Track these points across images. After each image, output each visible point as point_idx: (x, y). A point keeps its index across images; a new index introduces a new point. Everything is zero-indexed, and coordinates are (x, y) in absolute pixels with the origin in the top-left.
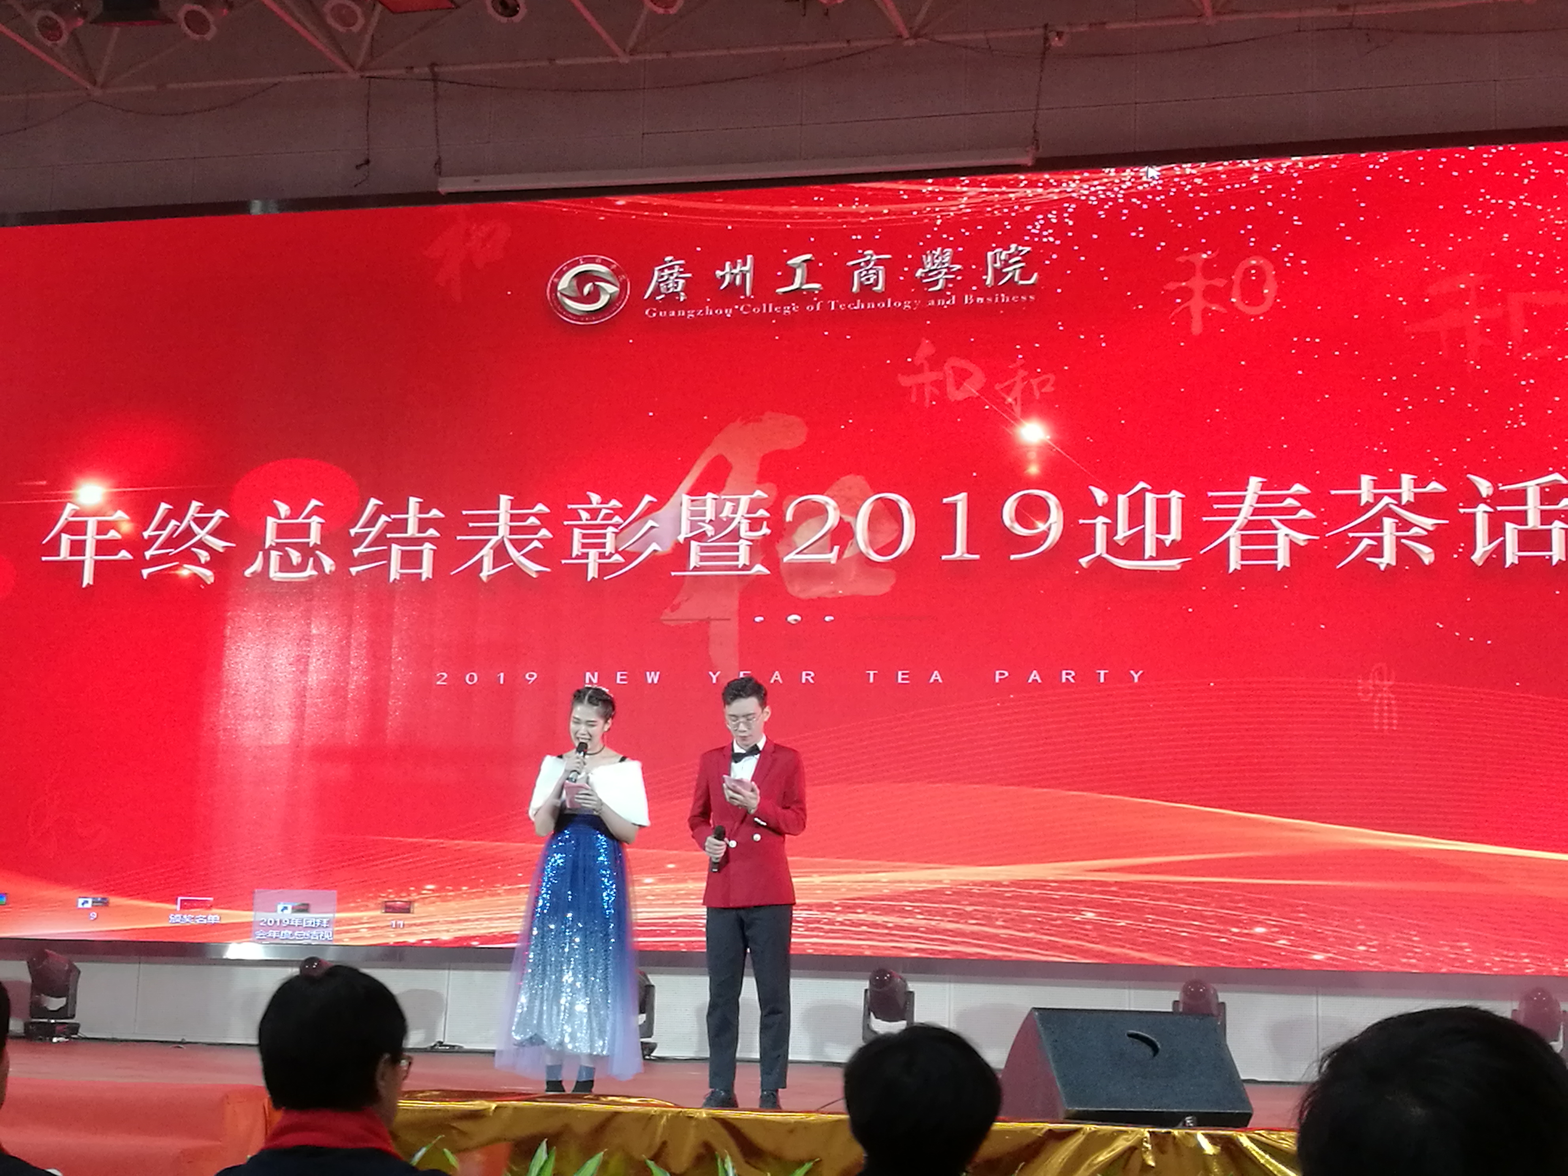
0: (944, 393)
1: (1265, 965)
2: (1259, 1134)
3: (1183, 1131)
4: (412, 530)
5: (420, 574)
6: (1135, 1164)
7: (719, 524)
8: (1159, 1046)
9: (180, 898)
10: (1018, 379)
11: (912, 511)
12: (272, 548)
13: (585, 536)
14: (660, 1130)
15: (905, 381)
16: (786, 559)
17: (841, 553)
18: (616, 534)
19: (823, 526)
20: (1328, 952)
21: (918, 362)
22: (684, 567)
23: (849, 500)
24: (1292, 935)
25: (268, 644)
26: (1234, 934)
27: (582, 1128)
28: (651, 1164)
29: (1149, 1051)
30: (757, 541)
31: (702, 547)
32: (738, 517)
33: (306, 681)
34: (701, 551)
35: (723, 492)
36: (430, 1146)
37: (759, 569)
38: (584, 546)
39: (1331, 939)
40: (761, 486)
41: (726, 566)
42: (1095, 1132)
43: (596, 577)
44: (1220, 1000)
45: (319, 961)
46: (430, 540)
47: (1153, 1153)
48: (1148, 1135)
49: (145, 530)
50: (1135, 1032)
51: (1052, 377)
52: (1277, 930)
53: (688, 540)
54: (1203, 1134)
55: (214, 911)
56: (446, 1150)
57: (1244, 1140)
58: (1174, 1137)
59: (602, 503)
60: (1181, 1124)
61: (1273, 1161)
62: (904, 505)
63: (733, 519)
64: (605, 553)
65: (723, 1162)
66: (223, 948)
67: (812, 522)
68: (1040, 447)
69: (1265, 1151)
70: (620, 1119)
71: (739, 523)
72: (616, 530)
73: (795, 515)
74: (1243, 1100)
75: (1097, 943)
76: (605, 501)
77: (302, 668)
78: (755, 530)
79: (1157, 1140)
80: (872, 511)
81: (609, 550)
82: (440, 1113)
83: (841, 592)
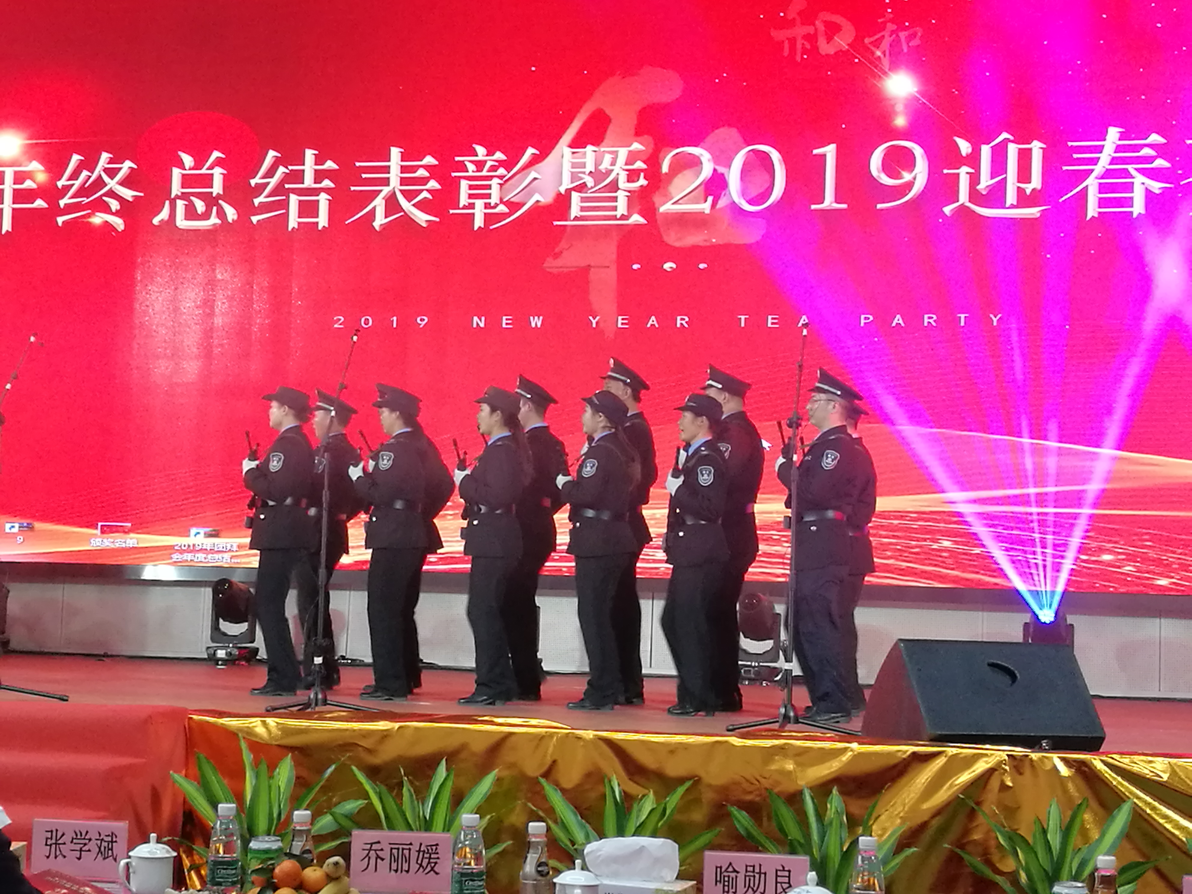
0: (815, 48)
1: (1111, 589)
2: (1112, 758)
3: (1040, 755)
4: (309, 181)
5: (317, 223)
6: (994, 783)
7: (598, 175)
8: (1018, 675)
9: (100, 524)
10: (886, 33)
11: (783, 162)
12: (177, 197)
13: (471, 187)
14: (551, 749)
15: (778, 35)
16: (662, 209)
17: (714, 203)
18: (501, 185)
19: (698, 177)
20: (1172, 578)
21: (790, 17)
22: (565, 218)
23: (722, 151)
24: (1138, 562)
25: (176, 289)
26: (1084, 561)
27: (479, 747)
28: (542, 781)
29: (1007, 679)
30: (634, 191)
31: (582, 198)
32: (617, 169)
33: (213, 323)
34: (582, 202)
35: (603, 144)
36: (338, 764)
37: (637, 219)
38: (471, 196)
39: (1174, 566)
40: (639, 138)
41: (605, 216)
42: (957, 754)
43: (483, 226)
44: (1068, 622)
45: (230, 583)
46: (326, 190)
47: (1011, 774)
48: (1006, 758)
49: (59, 180)
50: (995, 661)
51: (920, 32)
52: (1123, 557)
53: (569, 191)
54: (1059, 757)
55: (132, 535)
56: (354, 768)
57: (1098, 765)
58: (1031, 760)
59: (487, 155)
60: (1037, 748)
61: (1125, 783)
62: (775, 156)
63: (612, 171)
64: (490, 204)
65: (610, 781)
66: (140, 569)
67: (688, 174)
68: (907, 99)
69: (1117, 774)
70: (513, 739)
71: (618, 174)
72: (501, 182)
73: (670, 166)
74: (1095, 722)
75: (953, 569)
76: (490, 153)
77: (208, 311)
78: (633, 181)
79: (1015, 763)
80: (744, 162)
81: (494, 200)
82: (348, 733)
83: (714, 240)
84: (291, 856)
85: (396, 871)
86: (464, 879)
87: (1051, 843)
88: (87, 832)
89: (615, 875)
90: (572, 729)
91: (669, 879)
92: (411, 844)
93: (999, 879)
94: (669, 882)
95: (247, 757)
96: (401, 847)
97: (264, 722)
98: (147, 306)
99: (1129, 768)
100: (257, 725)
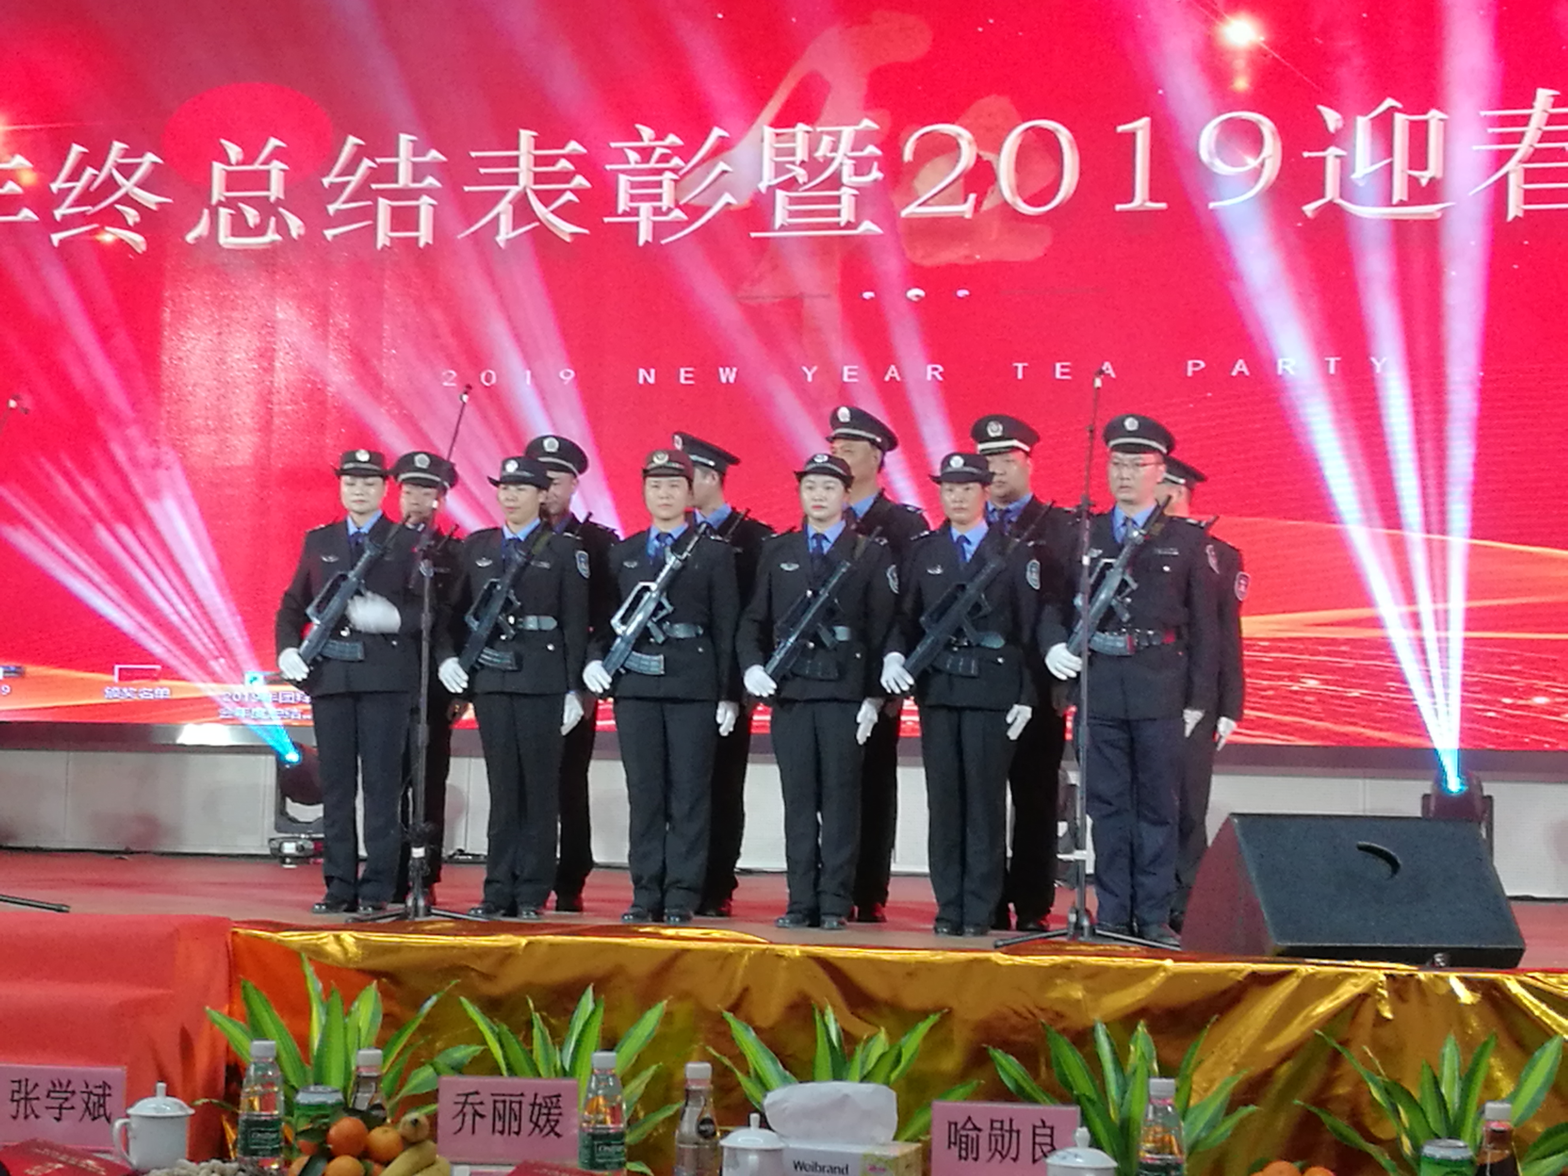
1: (1547, 746)
2: (1533, 977)
3: (1432, 974)
4: (404, 179)
5: (417, 238)
6: (1366, 1016)
7: (813, 166)
8: (1399, 861)
9: (117, 667)
11: (1075, 145)
12: (220, 204)
13: (634, 185)
14: (740, 972)
16: (904, 213)
17: (978, 203)
18: (675, 181)
19: (955, 166)
22: (768, 227)
23: (989, 130)
25: (220, 334)
26: (1506, 706)
27: (641, 969)
28: (729, 1016)
29: (1384, 868)
30: (866, 188)
31: (790, 198)
32: (839, 157)
33: (271, 382)
34: (790, 204)
35: (818, 122)
36: (441, 994)
37: (869, 227)
38: (633, 198)
40: (871, 113)
42: (1313, 975)
43: (650, 240)
44: (1486, 793)
46: (429, 192)
47: (1391, 1001)
48: (1383, 978)
49: (54, 180)
50: (1367, 843)
52: (1563, 699)
53: (771, 189)
54: (1458, 977)
55: (162, 682)
56: (463, 999)
57: (1513, 985)
58: (1419, 981)
59: (656, 139)
60: (1428, 964)
61: (1552, 1013)
62: (1064, 136)
63: (833, 159)
64: (660, 208)
65: (823, 1015)
66: (176, 731)
67: (940, 162)
68: (1249, 52)
69: (1542, 1001)
70: (688, 957)
71: (841, 164)
72: (675, 177)
73: (916, 153)
74: (1511, 929)
75: (1321, 720)
76: (660, 137)
77: (265, 364)
78: (862, 175)
79: (1397, 986)
80: (1020, 146)
81: (666, 202)
82: (455, 951)
83: (978, 257)
84: (354, 1112)
85: (502, 1132)
86: (596, 1143)
87: (1446, 1097)
88: (69, 1082)
89: (808, 1136)
90: (771, 943)
91: (883, 1140)
92: (522, 1095)
93: (1371, 1148)
94: (883, 1145)
95: (314, 986)
96: (508, 1099)
97: (338, 938)
98: (180, 359)
99: (1555, 991)
100: (327, 941)
